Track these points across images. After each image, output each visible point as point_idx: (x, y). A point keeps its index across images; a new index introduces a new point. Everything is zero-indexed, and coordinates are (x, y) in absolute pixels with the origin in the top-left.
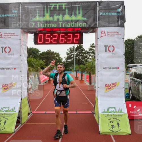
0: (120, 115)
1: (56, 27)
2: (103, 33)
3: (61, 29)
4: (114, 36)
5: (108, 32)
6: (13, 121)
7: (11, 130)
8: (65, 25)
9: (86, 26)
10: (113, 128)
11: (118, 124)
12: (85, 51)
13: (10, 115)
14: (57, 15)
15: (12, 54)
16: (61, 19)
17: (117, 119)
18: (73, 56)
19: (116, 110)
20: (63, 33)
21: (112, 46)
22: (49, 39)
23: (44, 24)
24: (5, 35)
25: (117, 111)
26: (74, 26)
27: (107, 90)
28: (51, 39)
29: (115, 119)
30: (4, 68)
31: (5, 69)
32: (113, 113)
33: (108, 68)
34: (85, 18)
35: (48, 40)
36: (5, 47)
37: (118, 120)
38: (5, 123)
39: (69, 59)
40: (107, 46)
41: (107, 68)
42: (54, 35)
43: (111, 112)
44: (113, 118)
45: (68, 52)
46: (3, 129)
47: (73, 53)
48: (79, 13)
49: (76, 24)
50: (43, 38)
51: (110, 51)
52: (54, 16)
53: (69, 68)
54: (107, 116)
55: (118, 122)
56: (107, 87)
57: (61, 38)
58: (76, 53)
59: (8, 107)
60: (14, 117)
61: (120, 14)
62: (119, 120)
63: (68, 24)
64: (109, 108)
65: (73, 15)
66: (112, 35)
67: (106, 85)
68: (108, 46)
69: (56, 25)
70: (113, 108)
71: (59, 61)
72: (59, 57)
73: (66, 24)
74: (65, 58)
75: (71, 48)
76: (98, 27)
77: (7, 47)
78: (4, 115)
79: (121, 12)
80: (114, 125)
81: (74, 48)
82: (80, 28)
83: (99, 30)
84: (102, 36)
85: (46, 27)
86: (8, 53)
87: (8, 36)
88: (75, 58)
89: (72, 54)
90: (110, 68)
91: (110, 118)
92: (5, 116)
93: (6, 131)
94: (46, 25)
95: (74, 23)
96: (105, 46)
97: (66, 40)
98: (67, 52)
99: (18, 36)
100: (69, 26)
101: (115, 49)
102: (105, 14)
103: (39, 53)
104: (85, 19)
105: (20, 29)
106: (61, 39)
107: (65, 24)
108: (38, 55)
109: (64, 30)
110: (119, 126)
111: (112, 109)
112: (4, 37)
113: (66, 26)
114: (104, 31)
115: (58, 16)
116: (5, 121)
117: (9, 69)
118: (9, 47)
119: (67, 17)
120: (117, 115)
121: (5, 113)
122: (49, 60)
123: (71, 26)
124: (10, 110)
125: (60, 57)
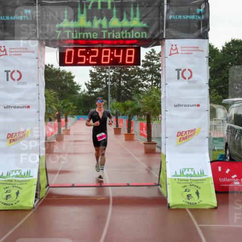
0: (201, 180)
1: (96, 38)
2: (174, 48)
4: (192, 53)
6: (31, 191)
7: (30, 204)
8: (111, 35)
9: (146, 37)
10: (189, 199)
11: (197, 193)
13: (23, 183)
14: (98, 19)
15: (24, 83)
16: (105, 25)
17: (195, 186)
18: (105, 79)
19: (194, 172)
20: (107, 48)
21: (189, 70)
22: (84, 57)
23: (77, 34)
24: (11, 50)
25: (196, 173)
26: (126, 37)
27: (180, 141)
28: (88, 57)
29: (193, 185)
30: (10, 106)
31: (12, 107)
32: (189, 178)
33: (182, 105)
34: (144, 23)
35: (82, 60)
36: (11, 71)
37: (197, 187)
38: (18, 193)
40: (181, 70)
41: (180, 105)
42: (92, 50)
43: (187, 175)
44: (190, 184)
46: (15, 203)
47: (105, 72)
48: (135, 16)
49: (129, 33)
50: (73, 55)
51: (185, 78)
52: (94, 20)
54: (181, 182)
55: (197, 191)
56: (180, 137)
57: (103, 56)
59: (19, 171)
60: (32, 186)
61: (201, 17)
62: (200, 188)
63: (116, 33)
64: (184, 170)
65: (125, 19)
66: (189, 52)
67: (179, 133)
68: (182, 70)
69: (97, 35)
70: (190, 170)
73: (113, 33)
74: (86, 84)
76: (165, 39)
77: (16, 71)
78: (13, 182)
79: (204, 14)
80: (190, 195)
82: (137, 39)
83: (168, 43)
84: (172, 53)
85: (79, 38)
86: (16, 80)
87: (17, 53)
90: (185, 106)
91: (185, 185)
92: (15, 184)
93: (22, 206)
94: (80, 34)
95: (126, 31)
96: (176, 70)
97: (112, 59)
99: (33, 52)
100: (118, 36)
101: (193, 74)
102: (178, 17)
104: (145, 25)
105: (37, 41)
106: (104, 58)
107: (111, 33)
110: (198, 197)
111: (188, 171)
112: (10, 53)
114: (176, 45)
115: (100, 20)
116: (17, 191)
117: (18, 107)
118: (18, 71)
119: (115, 22)
120: (196, 181)
121: (16, 179)
124: (23, 174)
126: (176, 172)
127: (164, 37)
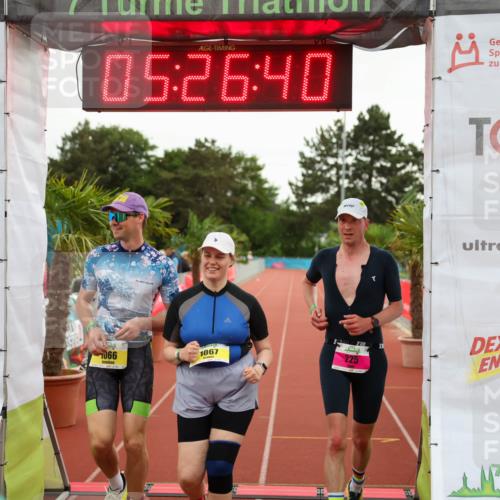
1: (198, 12)
2: (465, 44)
3: (232, 27)
5: (492, 42)
8: (249, 3)
9: (367, 9)
12: (402, 145)
18: (334, 172)
20: (240, 48)
22: (166, 79)
26: (299, 10)
27: (482, 370)
28: (176, 79)
33: (491, 245)
35: (157, 88)
39: (313, 192)
40: (488, 121)
41: (484, 244)
42: (191, 56)
45: (310, 153)
47: (336, 156)
50: (128, 73)
53: (311, 239)
56: (483, 355)
57: (227, 78)
58: (350, 160)
64: (494, 471)
67: (479, 344)
68: (493, 122)
69: (200, 3)
71: (258, 199)
72: (260, 181)
74: (291, 184)
75: (325, 128)
76: (436, 13)
81: (341, 129)
82: (335, 17)
83: (444, 28)
84: (457, 63)
85: (142, 13)
88: (345, 183)
89: (331, 161)
94: (143, 1)
96: (472, 121)
98: (302, 155)
100: (271, 7)
103: (147, 157)
105: (3, 24)
106: (230, 82)
108: (144, 167)
109: (248, 31)
113: (256, 11)
114: (472, 36)
122: (202, 196)
123: (282, 7)
125: (266, 182)
126: (465, 479)
127: (432, 9)
